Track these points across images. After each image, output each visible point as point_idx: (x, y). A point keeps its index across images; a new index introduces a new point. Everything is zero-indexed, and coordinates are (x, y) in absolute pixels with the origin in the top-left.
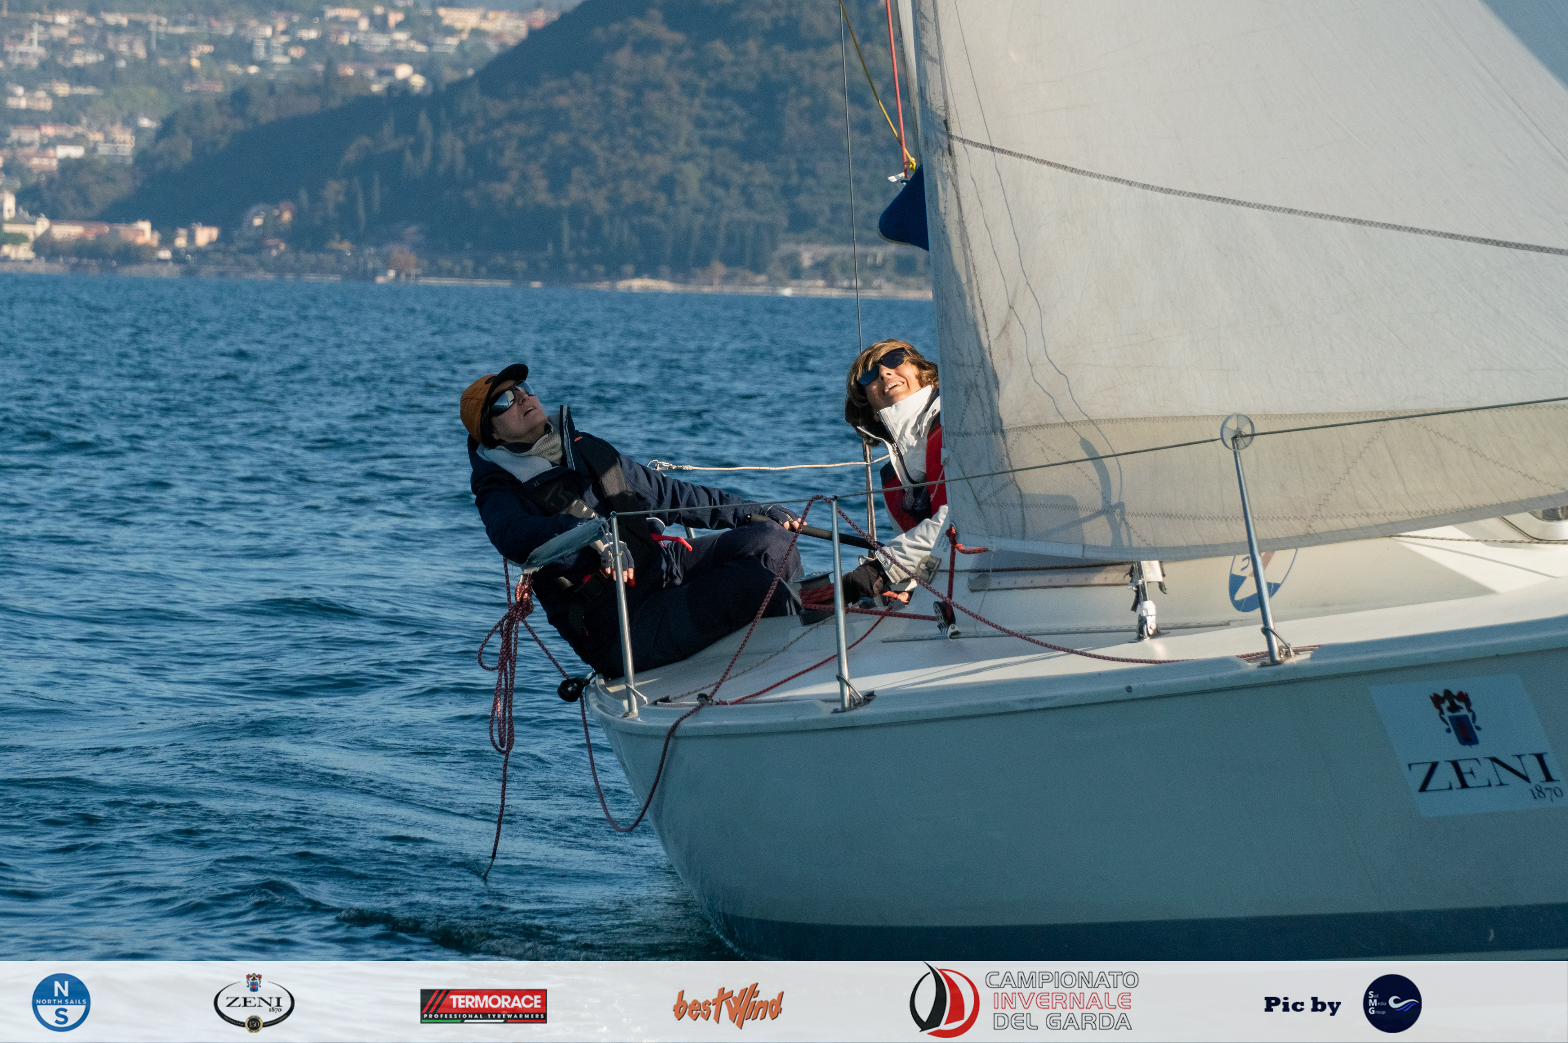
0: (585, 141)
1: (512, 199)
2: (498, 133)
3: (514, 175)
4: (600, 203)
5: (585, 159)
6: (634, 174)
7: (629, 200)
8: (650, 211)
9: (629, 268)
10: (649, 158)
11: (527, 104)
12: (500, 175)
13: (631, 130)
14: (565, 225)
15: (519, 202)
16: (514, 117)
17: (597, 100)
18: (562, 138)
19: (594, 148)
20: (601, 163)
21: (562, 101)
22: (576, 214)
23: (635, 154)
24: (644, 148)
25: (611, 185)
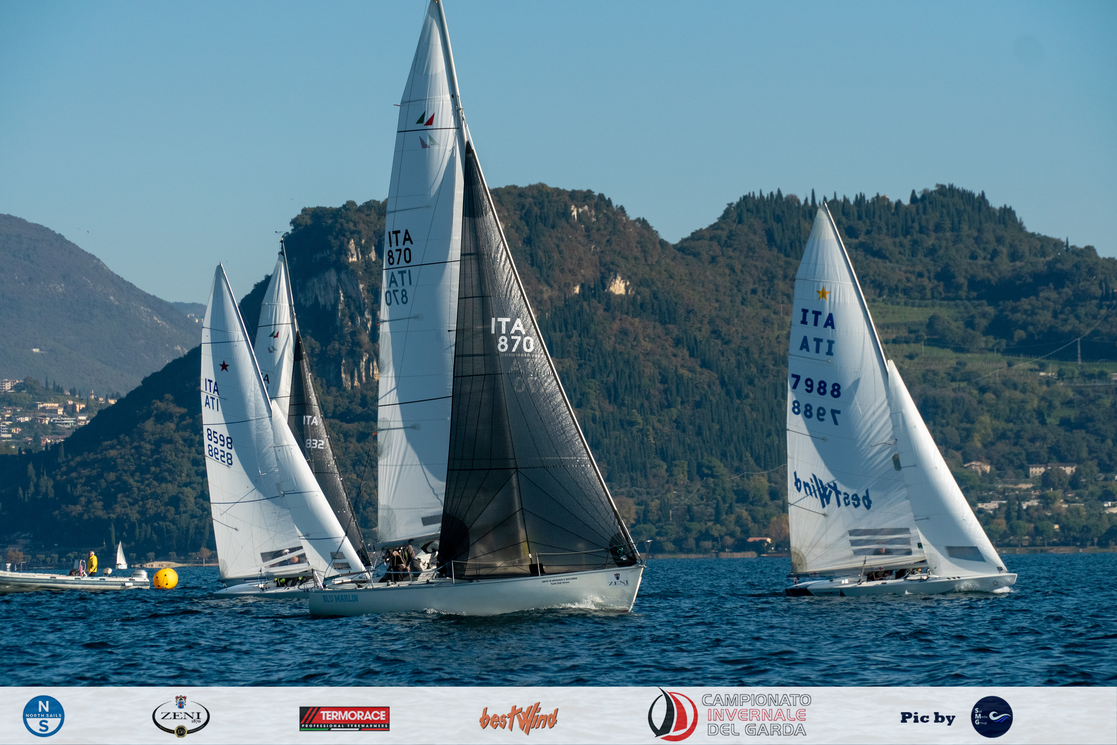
0: (125, 477)
1: (81, 515)
2: (74, 475)
3: (83, 500)
4: (134, 516)
5: (125, 488)
6: (155, 496)
7: (152, 512)
8: (164, 519)
9: (151, 554)
10: (164, 485)
11: (92, 456)
12: (75, 501)
13: (153, 469)
14: (113, 529)
15: (86, 516)
16: (83, 464)
17: (133, 451)
18: (112, 476)
19: (131, 481)
20: (135, 489)
21: (113, 453)
22: (120, 522)
23: (155, 483)
24: (162, 480)
25: (141, 503)
